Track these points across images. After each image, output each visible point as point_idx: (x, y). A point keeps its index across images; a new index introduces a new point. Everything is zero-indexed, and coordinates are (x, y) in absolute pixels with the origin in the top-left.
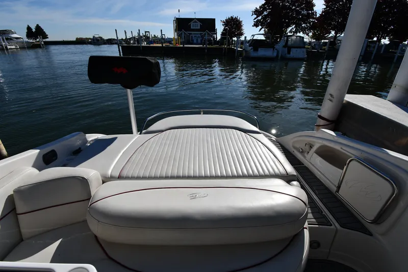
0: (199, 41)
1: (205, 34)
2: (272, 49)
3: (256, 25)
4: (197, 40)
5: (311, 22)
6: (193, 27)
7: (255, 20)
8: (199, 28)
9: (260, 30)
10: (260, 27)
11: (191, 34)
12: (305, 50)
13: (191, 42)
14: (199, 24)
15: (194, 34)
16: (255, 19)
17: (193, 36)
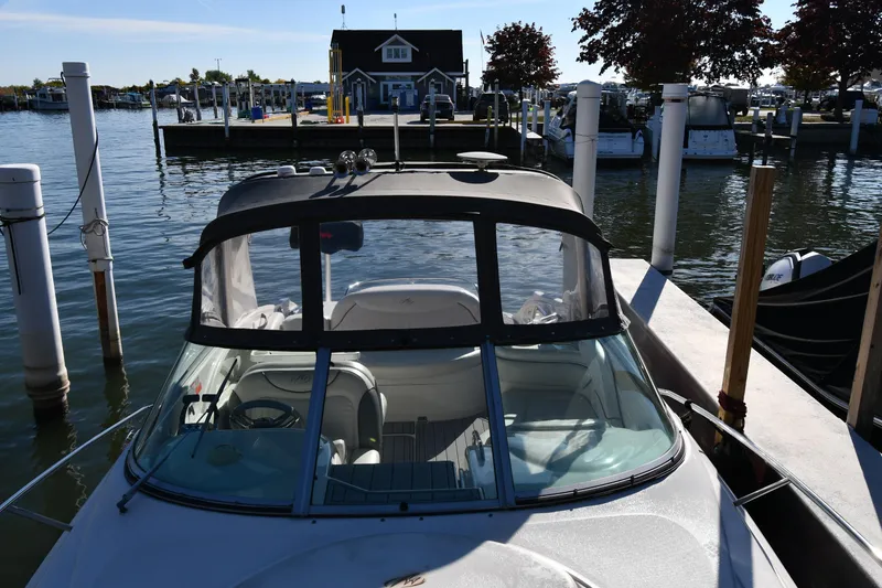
0: (410, 100)
1: (428, 78)
2: (630, 135)
3: (589, 56)
4: (403, 97)
5: (760, 45)
6: (389, 56)
7: (586, 43)
8: (409, 59)
9: (602, 71)
10: (601, 62)
11: (383, 78)
12: (730, 134)
13: (383, 102)
14: (408, 47)
15: (393, 79)
16: (585, 39)
17: (390, 84)
